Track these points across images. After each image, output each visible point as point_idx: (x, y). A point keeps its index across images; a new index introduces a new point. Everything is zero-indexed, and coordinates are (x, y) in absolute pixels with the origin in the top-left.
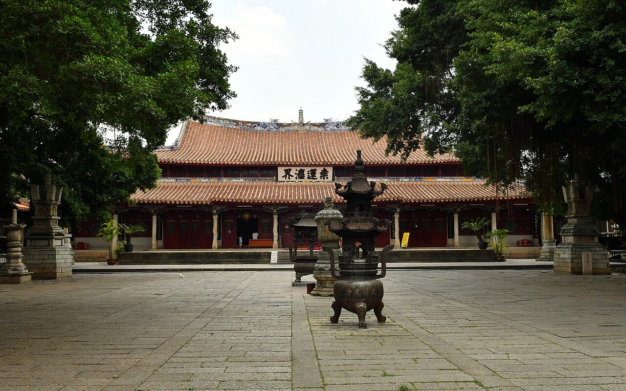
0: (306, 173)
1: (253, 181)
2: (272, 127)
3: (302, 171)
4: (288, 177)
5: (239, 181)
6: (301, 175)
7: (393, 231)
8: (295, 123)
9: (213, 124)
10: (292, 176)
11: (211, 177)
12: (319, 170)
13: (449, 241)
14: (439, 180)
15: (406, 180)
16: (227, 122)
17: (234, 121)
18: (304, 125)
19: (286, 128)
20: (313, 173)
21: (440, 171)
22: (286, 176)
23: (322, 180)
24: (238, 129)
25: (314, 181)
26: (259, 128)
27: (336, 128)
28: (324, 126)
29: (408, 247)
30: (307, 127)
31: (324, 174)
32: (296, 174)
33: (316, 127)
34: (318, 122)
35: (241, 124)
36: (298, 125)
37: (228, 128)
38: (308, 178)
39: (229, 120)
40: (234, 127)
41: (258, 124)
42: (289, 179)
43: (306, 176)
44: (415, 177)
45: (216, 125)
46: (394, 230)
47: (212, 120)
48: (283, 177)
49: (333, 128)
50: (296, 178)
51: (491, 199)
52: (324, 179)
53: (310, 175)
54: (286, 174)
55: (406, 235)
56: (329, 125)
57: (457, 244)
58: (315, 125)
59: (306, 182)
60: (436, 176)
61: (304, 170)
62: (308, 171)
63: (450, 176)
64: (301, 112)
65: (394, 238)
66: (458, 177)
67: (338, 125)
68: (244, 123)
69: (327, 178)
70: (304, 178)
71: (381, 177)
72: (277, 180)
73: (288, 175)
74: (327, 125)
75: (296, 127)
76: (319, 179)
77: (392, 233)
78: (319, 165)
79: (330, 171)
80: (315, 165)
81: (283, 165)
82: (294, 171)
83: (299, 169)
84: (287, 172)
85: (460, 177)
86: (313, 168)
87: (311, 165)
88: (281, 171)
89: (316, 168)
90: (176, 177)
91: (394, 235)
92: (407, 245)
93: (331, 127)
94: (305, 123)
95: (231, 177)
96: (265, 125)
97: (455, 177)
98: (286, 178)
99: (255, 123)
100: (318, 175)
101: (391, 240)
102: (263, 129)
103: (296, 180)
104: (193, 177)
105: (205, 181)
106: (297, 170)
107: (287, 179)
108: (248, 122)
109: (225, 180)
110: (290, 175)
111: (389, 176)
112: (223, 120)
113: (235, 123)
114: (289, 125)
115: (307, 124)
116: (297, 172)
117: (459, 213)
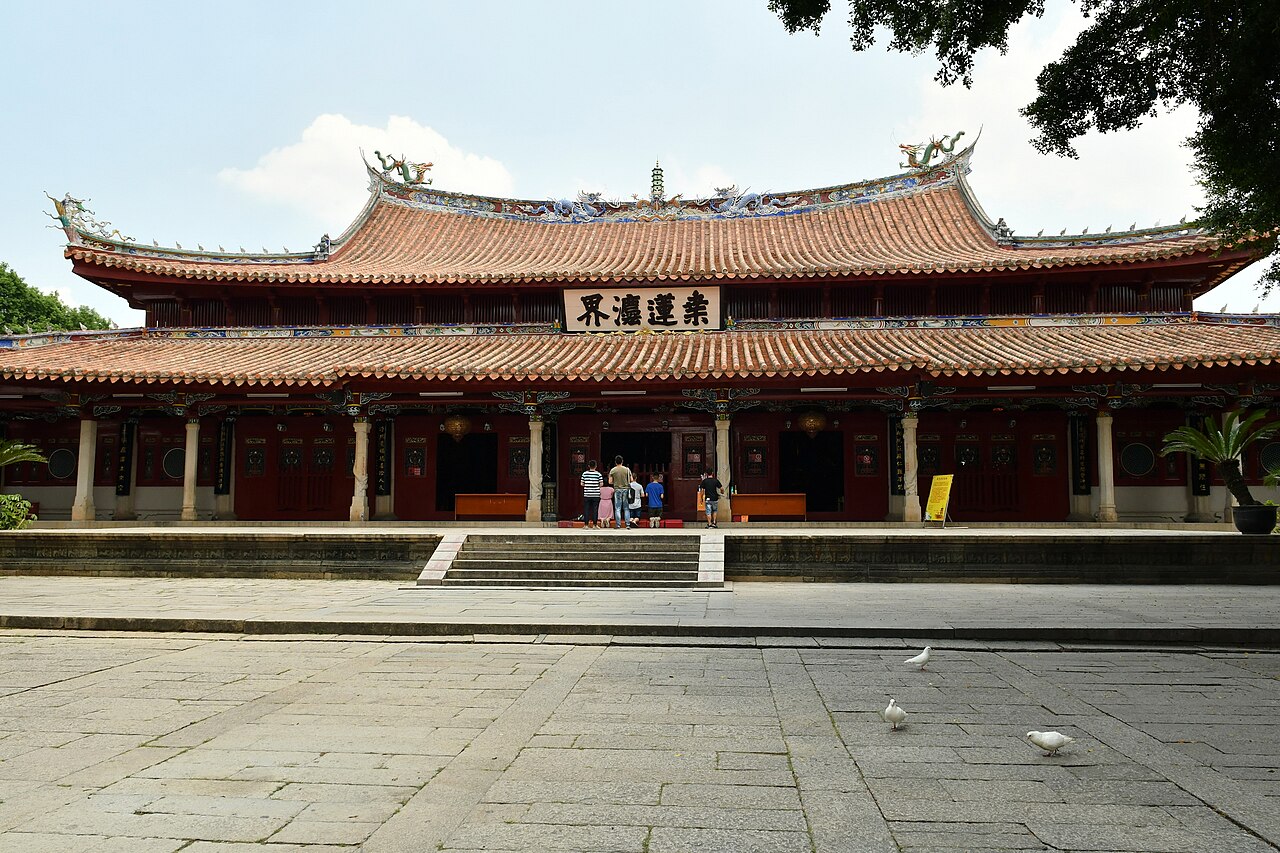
0: (643, 306)
1: (498, 332)
2: (584, 213)
3: (631, 303)
4: (593, 320)
5: (462, 333)
6: (629, 312)
7: (899, 471)
8: (643, 202)
9: (439, 208)
10: (606, 317)
11: (386, 323)
12: (681, 298)
13: (1079, 503)
14: (1035, 322)
15: (937, 325)
16: (474, 204)
17: (490, 201)
18: (664, 205)
19: (621, 214)
20: (664, 305)
21: (1039, 301)
22: (587, 316)
23: (691, 326)
24: (499, 221)
25: (667, 329)
26: (552, 216)
27: (746, 211)
28: (716, 205)
29: (947, 520)
30: (672, 212)
31: (696, 308)
32: (615, 309)
33: (696, 210)
34: (701, 197)
35: (508, 208)
36: (650, 205)
37: (475, 218)
38: (652, 321)
39: (479, 199)
40: (491, 215)
41: (550, 206)
42: (598, 324)
43: (645, 315)
44: (963, 317)
45: (445, 211)
46: (903, 468)
47: (438, 201)
48: (580, 319)
49: (741, 211)
50: (617, 322)
51: (1230, 364)
52: (696, 323)
53: (655, 311)
54: (589, 310)
55: (943, 484)
56: (728, 204)
57: (1111, 512)
58: (693, 205)
59: (645, 332)
60: (1027, 313)
61: (638, 297)
62: (650, 302)
63: (1071, 312)
64: (657, 174)
65: (903, 492)
66: (1094, 315)
67: (751, 203)
68: (515, 205)
69: (705, 321)
70: (639, 323)
71: (862, 316)
72: (564, 329)
73: (592, 314)
74: (725, 204)
75: (644, 213)
76: (681, 325)
77: (894, 476)
78: (680, 284)
79: (713, 298)
80: (668, 283)
81: (576, 284)
82: (609, 302)
83: (623, 294)
84: (592, 304)
85: (1102, 315)
86: (665, 292)
87: (656, 284)
88: (574, 303)
89: (674, 292)
90: (295, 324)
91: (903, 483)
92: (944, 515)
93: (734, 208)
94: (666, 200)
95: (439, 323)
96: (566, 210)
97: (1084, 315)
98: (588, 324)
99: (543, 203)
100: (678, 312)
101: (893, 500)
102: (561, 217)
103: (615, 328)
104: (339, 323)
105: (371, 334)
106: (617, 299)
107: (593, 326)
108: (525, 203)
109: (423, 332)
110: (598, 314)
111: (885, 314)
112: (464, 198)
113: (492, 207)
114: (626, 207)
115: (672, 202)
116: (619, 305)
117: (1114, 413)
